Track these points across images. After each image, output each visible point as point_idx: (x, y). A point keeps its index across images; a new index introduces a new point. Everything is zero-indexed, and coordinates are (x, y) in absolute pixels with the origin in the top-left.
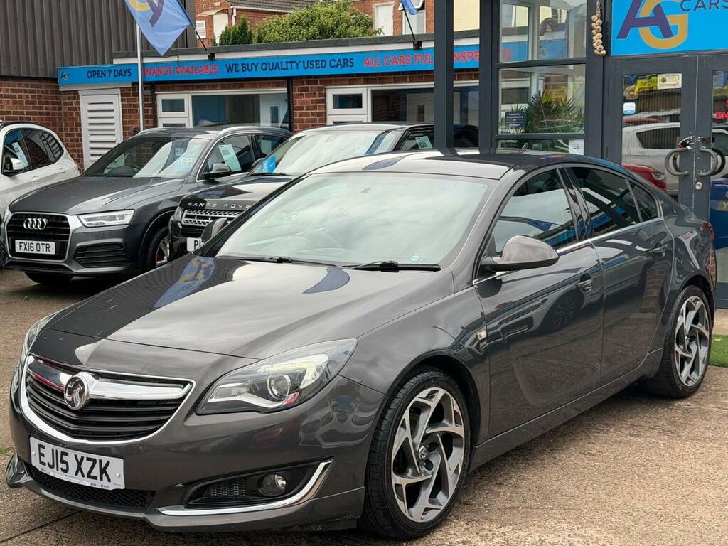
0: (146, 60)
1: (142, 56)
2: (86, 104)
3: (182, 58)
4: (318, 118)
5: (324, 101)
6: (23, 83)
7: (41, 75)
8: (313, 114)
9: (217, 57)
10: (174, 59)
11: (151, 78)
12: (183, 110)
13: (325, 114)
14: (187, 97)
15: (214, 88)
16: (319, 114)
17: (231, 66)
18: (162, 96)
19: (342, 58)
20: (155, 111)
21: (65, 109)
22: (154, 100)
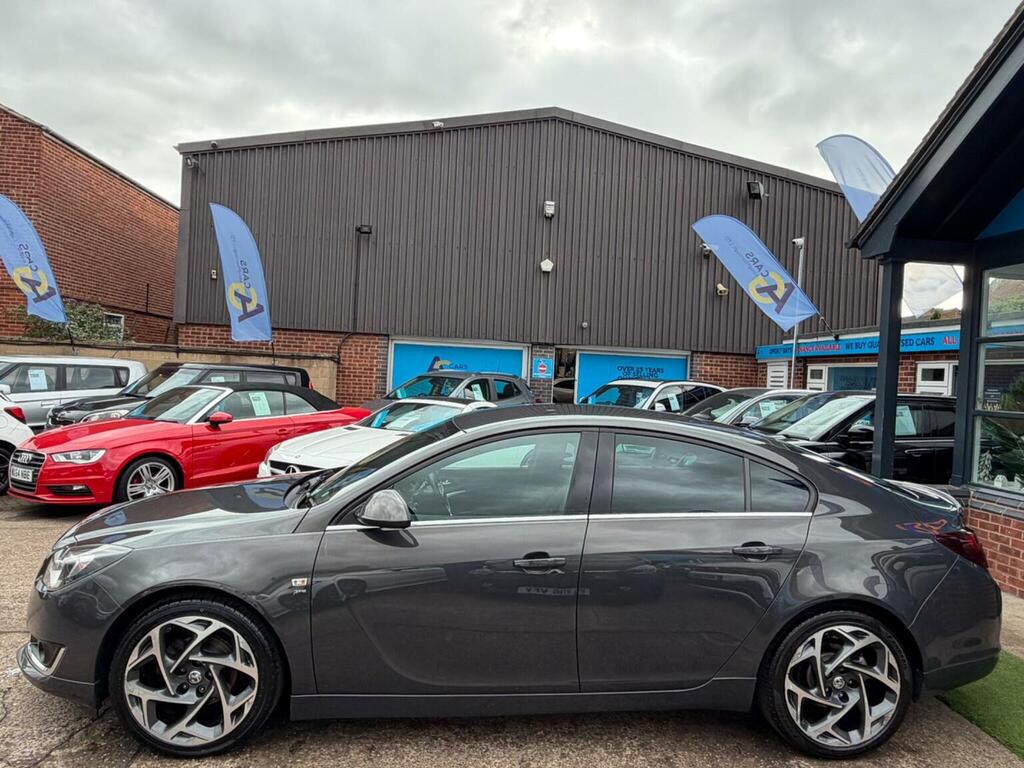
0: (800, 341)
1: (798, 338)
2: (771, 372)
3: (820, 339)
4: (908, 388)
5: (915, 374)
6: (730, 357)
7: (743, 352)
8: (905, 385)
9: (841, 338)
10: (815, 340)
11: (802, 354)
12: (821, 378)
13: (915, 385)
14: (824, 368)
15: (840, 361)
16: (910, 385)
17: (849, 346)
18: (811, 367)
19: (925, 337)
20: (805, 378)
21: (760, 376)
22: (806, 369)
